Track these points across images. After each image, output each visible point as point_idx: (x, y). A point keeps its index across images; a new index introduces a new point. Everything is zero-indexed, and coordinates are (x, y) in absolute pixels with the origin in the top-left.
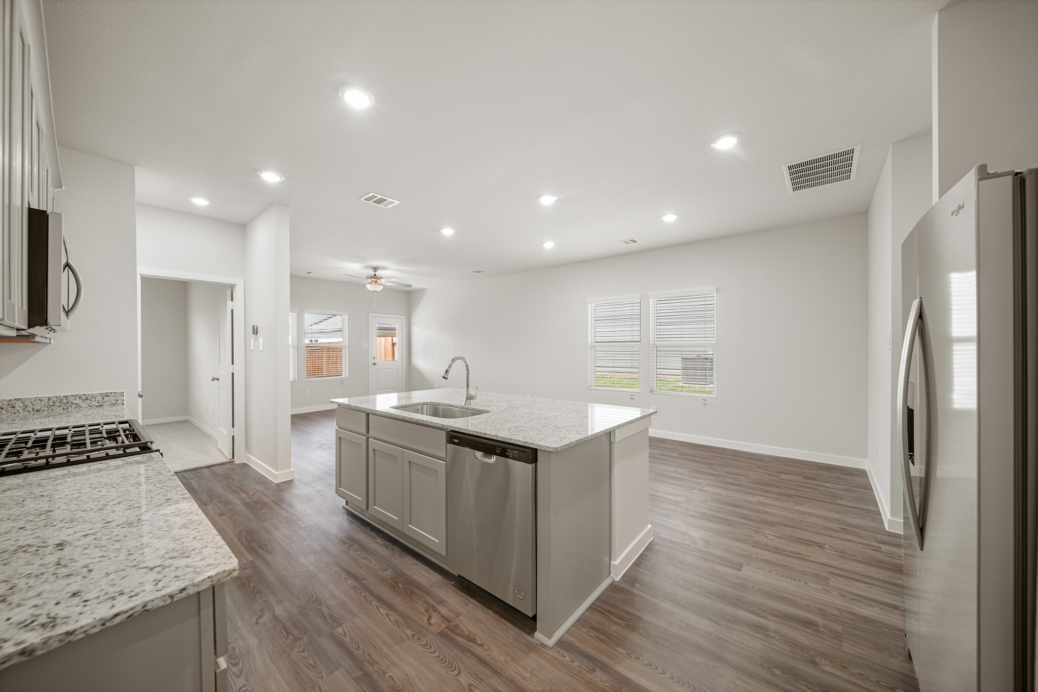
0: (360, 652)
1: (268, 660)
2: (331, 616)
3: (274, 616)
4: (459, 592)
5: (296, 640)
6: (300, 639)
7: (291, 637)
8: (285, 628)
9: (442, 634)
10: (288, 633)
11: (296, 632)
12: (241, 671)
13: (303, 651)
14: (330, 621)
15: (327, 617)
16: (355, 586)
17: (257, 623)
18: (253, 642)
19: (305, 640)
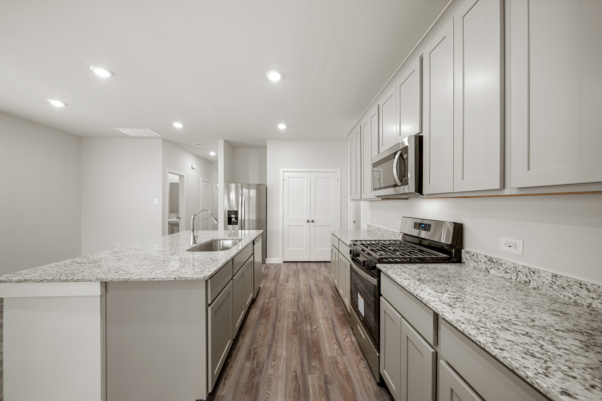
0: (295, 303)
1: (318, 313)
2: (295, 316)
3: (311, 326)
4: (256, 301)
5: (308, 314)
6: (307, 314)
7: (310, 316)
8: (310, 320)
9: (275, 296)
10: (310, 318)
11: (307, 317)
12: (325, 314)
13: (308, 310)
14: (296, 315)
15: (296, 316)
16: (278, 322)
17: (318, 327)
18: (320, 321)
19: (306, 313)
